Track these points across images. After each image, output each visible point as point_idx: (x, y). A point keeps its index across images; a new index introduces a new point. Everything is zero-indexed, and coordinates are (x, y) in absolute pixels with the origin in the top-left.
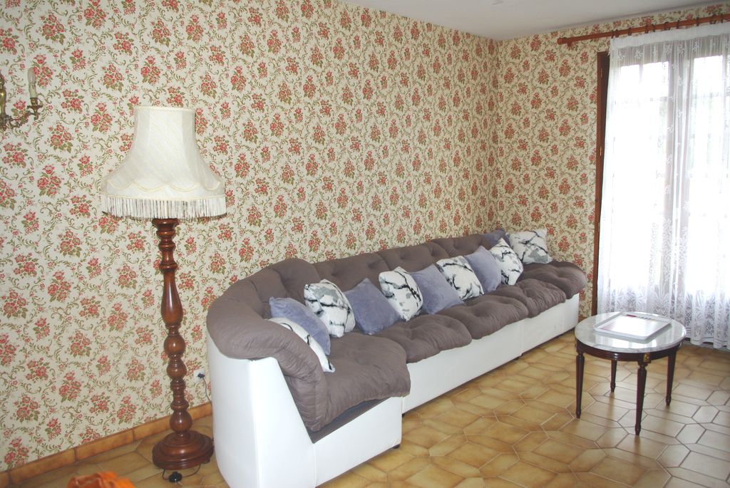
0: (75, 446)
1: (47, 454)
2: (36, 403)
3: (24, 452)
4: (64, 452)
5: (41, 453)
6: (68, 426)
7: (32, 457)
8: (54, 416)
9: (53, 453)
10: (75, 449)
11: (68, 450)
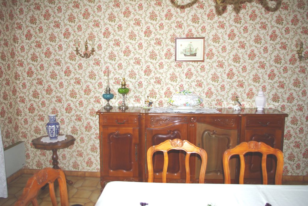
0: (304, 175)
1: (294, 175)
2: (294, 156)
3: (288, 171)
4: (300, 176)
5: (293, 174)
6: (303, 167)
7: (290, 174)
8: (299, 162)
9: (296, 175)
10: (304, 176)
11: (301, 176)
